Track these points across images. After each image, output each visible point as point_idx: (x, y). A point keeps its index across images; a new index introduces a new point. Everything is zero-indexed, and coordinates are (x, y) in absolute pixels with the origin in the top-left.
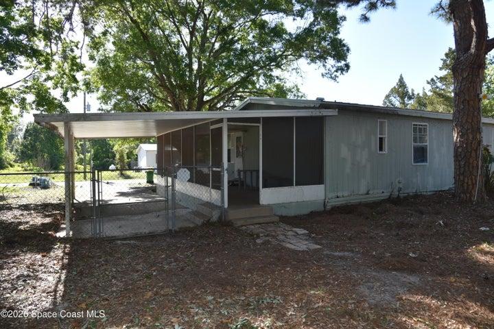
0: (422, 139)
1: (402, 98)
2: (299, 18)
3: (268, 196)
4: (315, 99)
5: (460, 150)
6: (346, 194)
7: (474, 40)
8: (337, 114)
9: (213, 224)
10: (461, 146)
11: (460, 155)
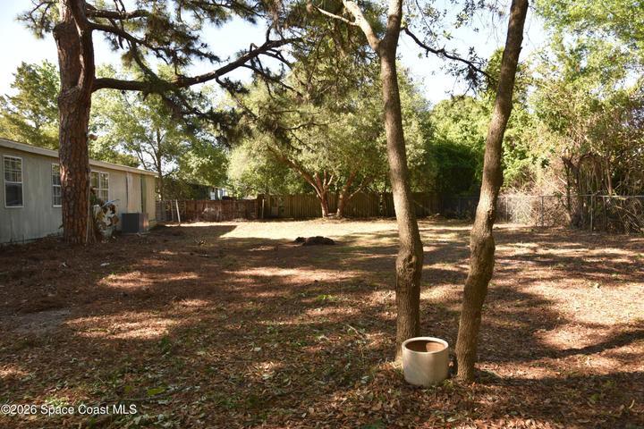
0: (16, 176)
5: (69, 190)
7: (82, 76)
10: (69, 186)
11: (69, 196)
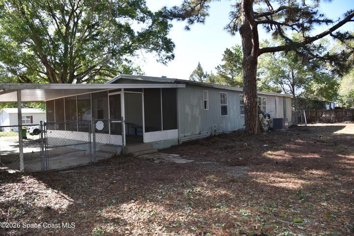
0: (225, 102)
1: (200, 77)
2: (142, 22)
3: (149, 137)
4: (161, 77)
5: (248, 107)
6: (189, 135)
7: (253, 49)
8: (185, 87)
9: (118, 156)
10: (248, 105)
11: (248, 110)
